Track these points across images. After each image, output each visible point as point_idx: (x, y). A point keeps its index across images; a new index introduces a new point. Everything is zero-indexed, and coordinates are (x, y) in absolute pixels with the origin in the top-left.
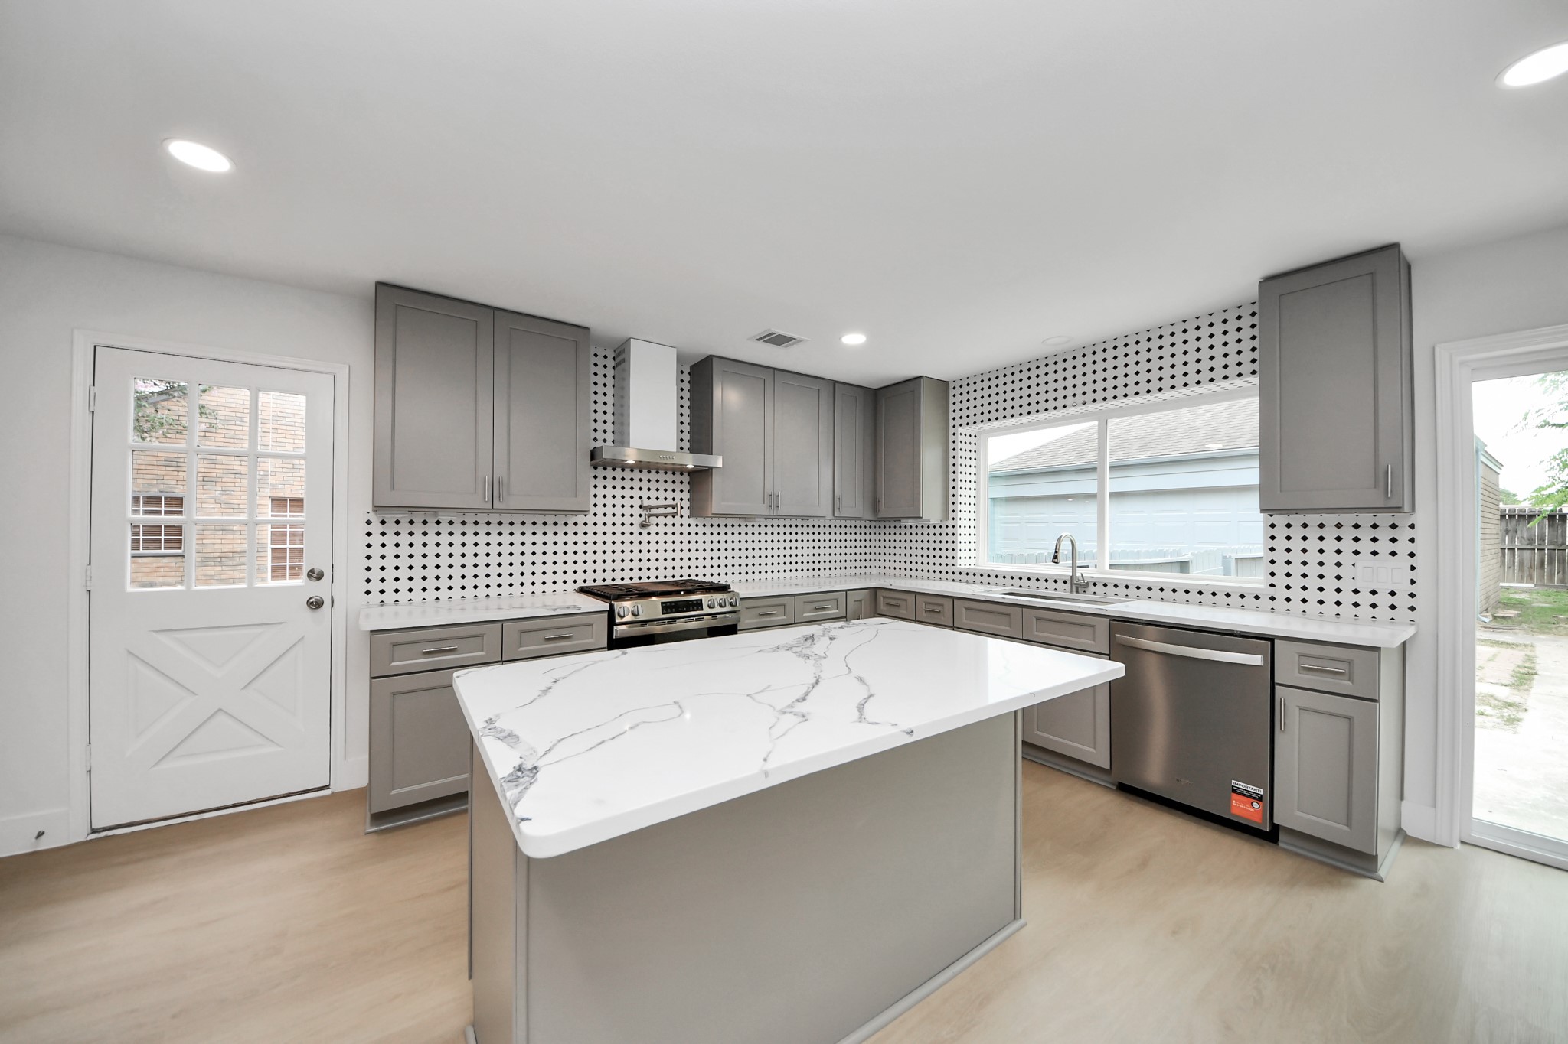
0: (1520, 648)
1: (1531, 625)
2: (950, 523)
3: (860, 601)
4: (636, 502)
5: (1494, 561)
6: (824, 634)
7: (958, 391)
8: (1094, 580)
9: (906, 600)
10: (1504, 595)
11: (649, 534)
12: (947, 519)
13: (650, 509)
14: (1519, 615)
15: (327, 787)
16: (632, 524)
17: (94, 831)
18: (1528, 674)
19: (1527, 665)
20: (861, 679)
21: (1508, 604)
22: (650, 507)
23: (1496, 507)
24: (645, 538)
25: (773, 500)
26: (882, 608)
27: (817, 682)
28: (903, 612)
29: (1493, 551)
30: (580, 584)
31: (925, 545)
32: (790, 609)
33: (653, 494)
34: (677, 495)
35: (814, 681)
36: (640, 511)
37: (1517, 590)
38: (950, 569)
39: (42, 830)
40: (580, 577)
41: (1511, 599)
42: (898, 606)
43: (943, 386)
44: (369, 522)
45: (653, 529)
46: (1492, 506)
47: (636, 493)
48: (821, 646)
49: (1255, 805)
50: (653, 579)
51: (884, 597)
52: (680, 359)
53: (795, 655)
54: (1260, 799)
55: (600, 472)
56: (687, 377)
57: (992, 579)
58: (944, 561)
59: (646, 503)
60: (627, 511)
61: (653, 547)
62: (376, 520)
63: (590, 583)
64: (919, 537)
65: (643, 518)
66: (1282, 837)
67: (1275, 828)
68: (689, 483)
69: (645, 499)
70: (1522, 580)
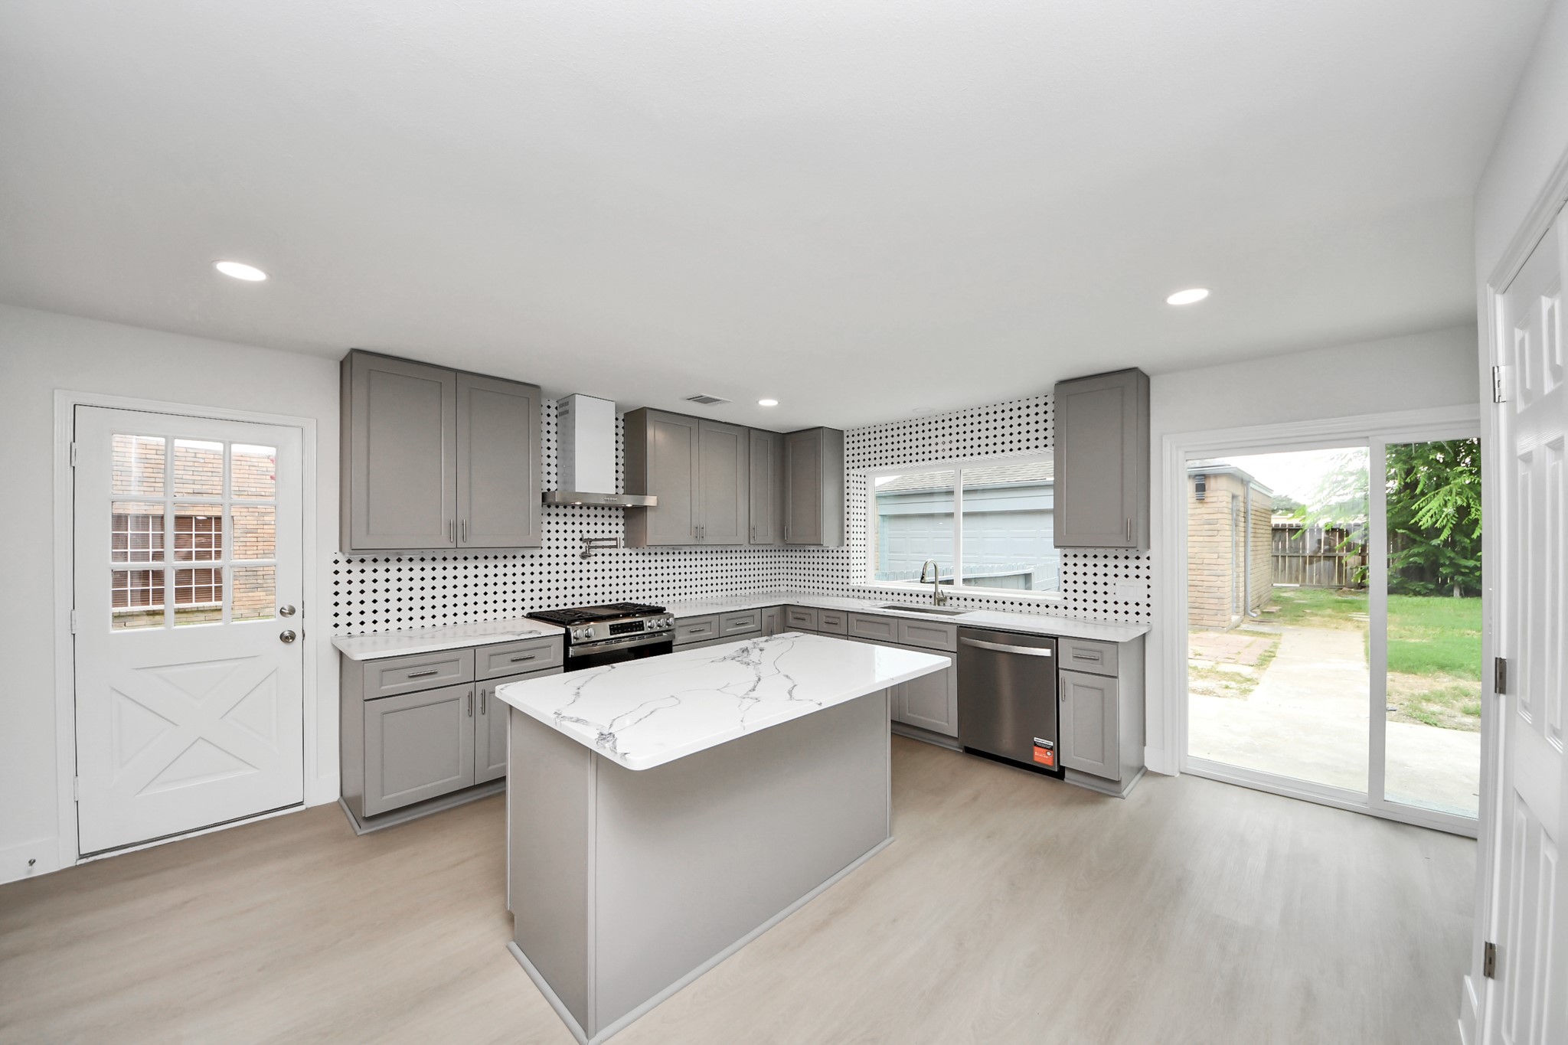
0: (1271, 637)
1: (1286, 619)
2: (845, 548)
3: (773, 616)
4: (577, 536)
5: (1266, 567)
6: (755, 647)
7: (851, 439)
8: (951, 595)
9: (810, 614)
10: (1275, 594)
11: (588, 563)
12: (843, 545)
13: (590, 542)
14: (1280, 610)
15: (301, 803)
16: (573, 555)
17: (82, 857)
18: (1270, 656)
19: (1271, 650)
20: (787, 676)
21: (1276, 601)
22: (590, 540)
23: (1268, 524)
24: (585, 567)
25: (699, 532)
26: (792, 622)
27: (759, 679)
28: (807, 625)
29: (1265, 559)
30: (528, 610)
31: (825, 567)
32: (715, 624)
33: (592, 528)
34: (614, 528)
35: (757, 679)
36: (581, 543)
37: (1286, 590)
38: (845, 587)
39: (33, 858)
40: (527, 604)
41: (1280, 597)
42: (804, 619)
43: (839, 434)
44: (336, 562)
45: (592, 560)
46: (1264, 523)
47: (577, 528)
48: (755, 655)
49: (1049, 753)
50: (592, 604)
51: (792, 612)
52: (618, 409)
53: (738, 663)
54: (1051, 749)
55: (553, 510)
56: (621, 424)
57: (878, 595)
58: (840, 580)
59: (586, 536)
60: (569, 544)
61: (592, 575)
62: (342, 559)
63: (536, 610)
64: (821, 560)
65: (583, 550)
66: (1067, 774)
67: (1062, 769)
68: (623, 517)
69: (584, 532)
70: (1290, 581)
